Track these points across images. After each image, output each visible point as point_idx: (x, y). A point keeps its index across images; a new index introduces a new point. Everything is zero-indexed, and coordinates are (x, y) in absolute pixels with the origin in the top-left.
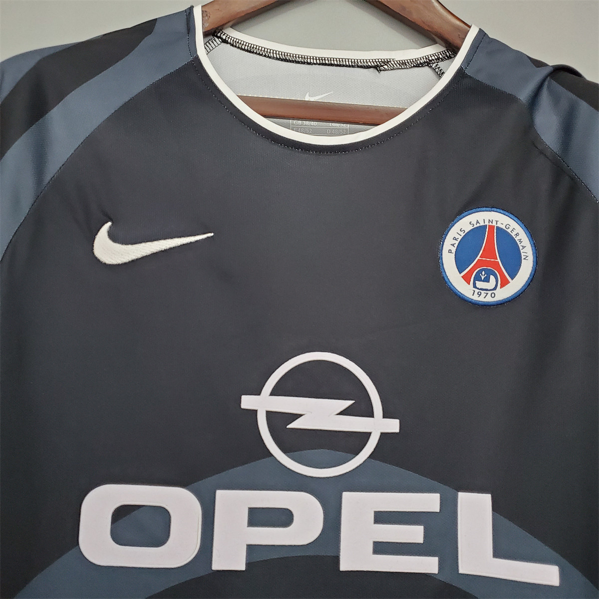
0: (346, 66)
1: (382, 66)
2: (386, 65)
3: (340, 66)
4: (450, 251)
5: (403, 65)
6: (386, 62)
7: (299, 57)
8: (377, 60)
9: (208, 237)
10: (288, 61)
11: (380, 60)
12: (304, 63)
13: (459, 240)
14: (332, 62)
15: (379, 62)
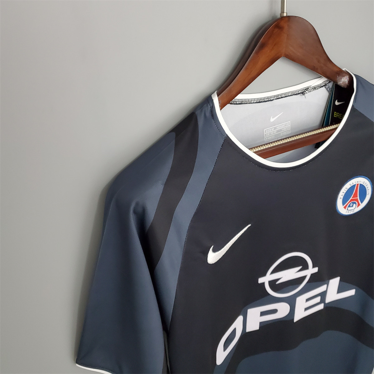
0: (289, 96)
1: (305, 92)
2: (307, 90)
3: (286, 97)
4: (341, 198)
5: (314, 88)
6: (307, 89)
7: (266, 99)
8: (303, 89)
9: (249, 227)
10: (261, 102)
11: (304, 89)
12: (269, 101)
13: (345, 193)
14: (282, 96)
15: (304, 90)
